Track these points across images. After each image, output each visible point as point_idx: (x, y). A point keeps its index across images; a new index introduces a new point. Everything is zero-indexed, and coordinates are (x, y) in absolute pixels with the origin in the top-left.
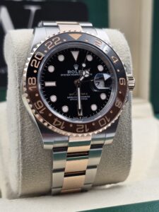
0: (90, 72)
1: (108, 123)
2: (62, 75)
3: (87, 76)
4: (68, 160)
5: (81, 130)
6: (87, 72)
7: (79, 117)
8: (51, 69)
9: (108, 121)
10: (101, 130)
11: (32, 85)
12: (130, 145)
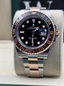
0: (39, 28)
1: (43, 50)
2: (27, 29)
3: (37, 30)
4: (29, 63)
5: (31, 52)
6: (38, 28)
7: (32, 46)
8: (23, 26)
9: (43, 49)
10: (40, 53)
11: (14, 32)
12: (60, 61)
